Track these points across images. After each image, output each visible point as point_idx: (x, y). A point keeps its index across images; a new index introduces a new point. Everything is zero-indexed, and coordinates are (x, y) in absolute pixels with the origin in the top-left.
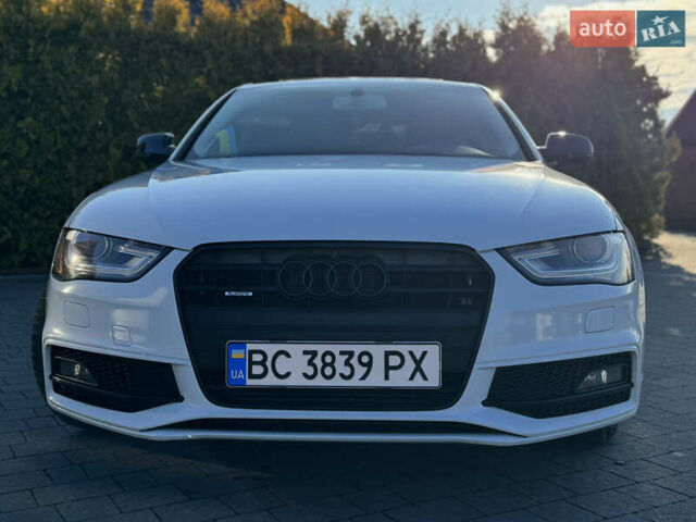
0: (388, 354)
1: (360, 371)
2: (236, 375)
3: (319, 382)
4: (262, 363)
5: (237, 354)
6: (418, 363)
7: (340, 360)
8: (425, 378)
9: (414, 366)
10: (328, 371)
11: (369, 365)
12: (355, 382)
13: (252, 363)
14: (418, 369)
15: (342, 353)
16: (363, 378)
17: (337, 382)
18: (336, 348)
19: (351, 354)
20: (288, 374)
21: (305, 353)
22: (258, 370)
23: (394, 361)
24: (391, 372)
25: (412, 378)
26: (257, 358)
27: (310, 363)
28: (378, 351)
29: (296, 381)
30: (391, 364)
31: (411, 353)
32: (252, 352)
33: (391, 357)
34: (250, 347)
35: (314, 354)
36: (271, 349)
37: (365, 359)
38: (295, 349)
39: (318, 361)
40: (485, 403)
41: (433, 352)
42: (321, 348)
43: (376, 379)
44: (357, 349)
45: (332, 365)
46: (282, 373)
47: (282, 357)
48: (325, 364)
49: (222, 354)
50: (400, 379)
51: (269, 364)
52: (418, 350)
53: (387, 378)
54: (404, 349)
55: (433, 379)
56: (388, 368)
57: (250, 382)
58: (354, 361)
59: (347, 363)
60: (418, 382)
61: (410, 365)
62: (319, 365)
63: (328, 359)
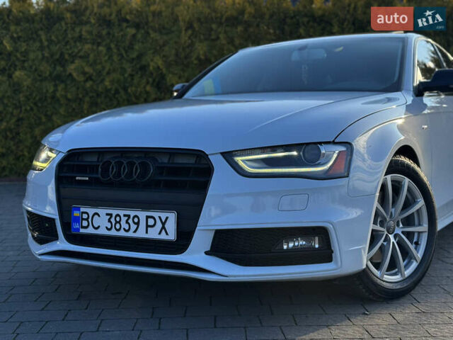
0: (148, 217)
1: (133, 227)
2: (76, 226)
3: (113, 233)
4: (87, 219)
5: (76, 214)
6: (164, 224)
7: (123, 220)
8: (167, 234)
9: (161, 226)
10: (118, 226)
11: (138, 224)
12: (130, 234)
13: (83, 219)
14: (163, 228)
15: (125, 216)
16: (135, 232)
17: (122, 233)
18: (122, 213)
19: (129, 216)
20: (99, 227)
21: (107, 214)
22: (85, 223)
23: (151, 222)
24: (149, 229)
25: (160, 233)
26: (85, 216)
27: (109, 221)
28: (142, 215)
29: (102, 231)
30: (149, 224)
31: (160, 217)
32: (83, 213)
33: (149, 219)
34: (82, 210)
35: (111, 215)
36: (91, 211)
37: (136, 220)
38: (103, 212)
39: (113, 220)
40: (207, 253)
41: (172, 218)
42: (114, 212)
43: (141, 234)
44: (132, 213)
45: (119, 222)
46: (96, 226)
47: (96, 216)
48: (116, 222)
49: (70, 212)
50: (154, 234)
51: (90, 220)
52: (164, 215)
53: (147, 232)
54: (156, 214)
55: (171, 235)
56: (148, 226)
57: (82, 231)
58: (130, 221)
59: (127, 222)
60: (163, 236)
61: (159, 225)
62: (114, 222)
63: (118, 219)
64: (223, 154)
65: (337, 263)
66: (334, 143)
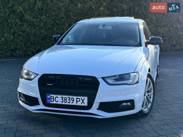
0: (77, 98)
1: (72, 101)
2: (49, 101)
3: (64, 103)
4: (53, 99)
5: (49, 97)
6: (83, 101)
9: (82, 101)
11: (73, 100)
12: (70, 104)
14: (83, 102)
15: (68, 98)
16: (72, 103)
17: (67, 103)
18: (67, 97)
19: (70, 98)
20: (58, 101)
21: (61, 97)
23: (78, 100)
25: (81, 104)
26: (52, 98)
27: (62, 99)
28: (75, 98)
29: (59, 103)
32: (51, 97)
34: (51, 95)
35: (63, 98)
36: (55, 96)
38: (59, 96)
39: (63, 99)
40: (97, 109)
41: (86, 99)
42: (64, 97)
43: (75, 103)
44: (71, 97)
45: (66, 100)
46: (57, 101)
47: (57, 98)
48: (65, 100)
49: (46, 96)
50: (79, 104)
52: (83, 98)
53: (77, 103)
54: (80, 98)
55: (86, 104)
57: (51, 102)
58: (70, 100)
59: (69, 100)
60: (83, 104)
61: (81, 101)
62: (64, 100)
63: (66, 99)
64: (102, 78)
65: (136, 109)
66: (134, 72)
